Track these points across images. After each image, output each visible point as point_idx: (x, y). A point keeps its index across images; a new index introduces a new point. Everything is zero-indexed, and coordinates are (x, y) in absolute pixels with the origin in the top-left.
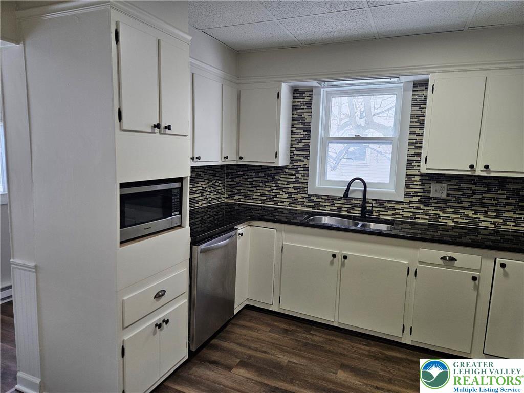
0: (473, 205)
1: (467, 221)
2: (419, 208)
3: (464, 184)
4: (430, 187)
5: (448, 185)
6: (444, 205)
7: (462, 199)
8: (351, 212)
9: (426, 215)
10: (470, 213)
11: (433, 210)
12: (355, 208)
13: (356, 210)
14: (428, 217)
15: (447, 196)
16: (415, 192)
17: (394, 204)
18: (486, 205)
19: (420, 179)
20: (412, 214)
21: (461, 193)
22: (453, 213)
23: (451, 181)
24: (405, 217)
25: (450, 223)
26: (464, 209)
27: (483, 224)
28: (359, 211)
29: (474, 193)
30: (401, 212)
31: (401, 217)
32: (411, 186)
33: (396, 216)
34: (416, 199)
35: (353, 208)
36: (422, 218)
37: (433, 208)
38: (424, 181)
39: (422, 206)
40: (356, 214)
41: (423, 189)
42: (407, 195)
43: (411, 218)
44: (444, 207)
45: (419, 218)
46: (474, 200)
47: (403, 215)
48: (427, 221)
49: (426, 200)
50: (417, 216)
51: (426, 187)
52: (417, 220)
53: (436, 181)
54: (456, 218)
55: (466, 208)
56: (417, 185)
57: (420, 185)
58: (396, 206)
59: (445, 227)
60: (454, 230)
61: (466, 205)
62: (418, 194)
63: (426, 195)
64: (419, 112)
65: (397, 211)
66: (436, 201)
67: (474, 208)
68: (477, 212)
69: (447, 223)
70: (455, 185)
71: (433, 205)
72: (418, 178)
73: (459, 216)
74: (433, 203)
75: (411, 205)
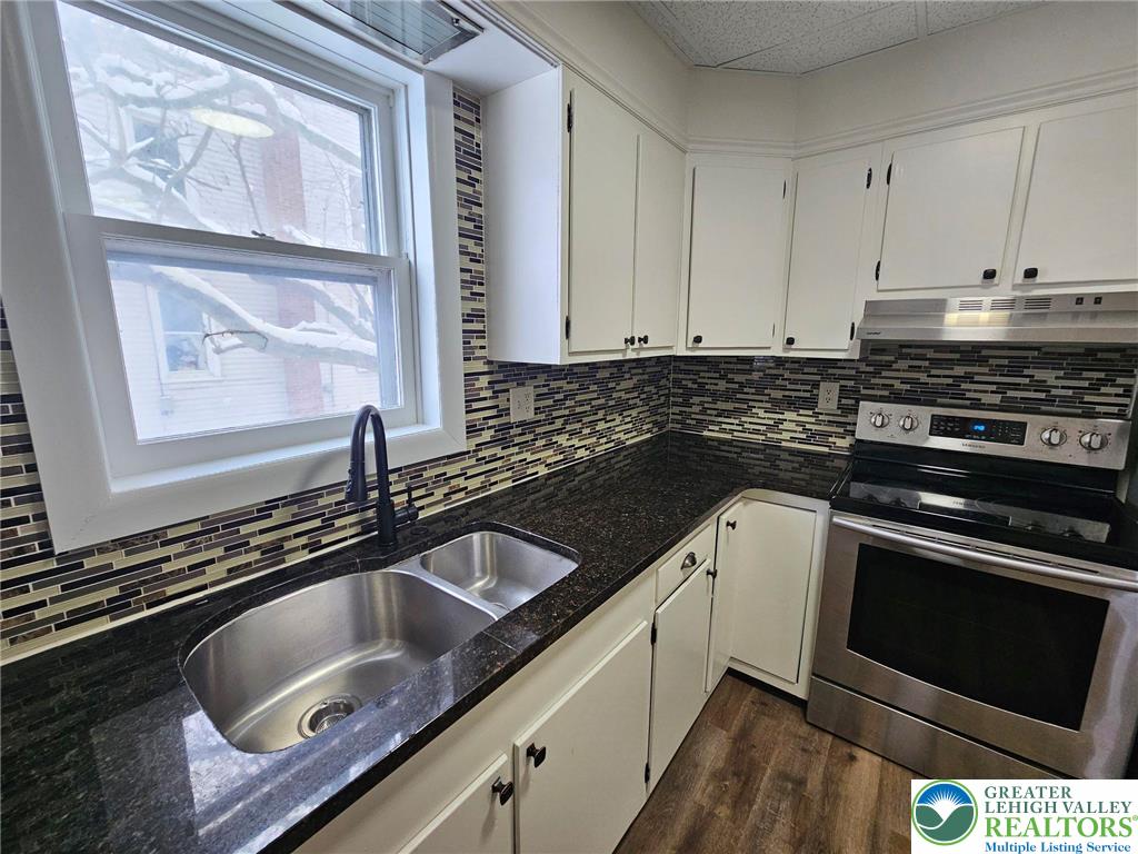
0: (566, 423)
1: (562, 457)
2: (495, 459)
3: (555, 380)
4: (508, 400)
5: (535, 387)
6: (531, 437)
7: (555, 414)
8: (325, 540)
9: (508, 470)
10: (562, 440)
11: (517, 454)
12: (338, 523)
13: (344, 527)
14: (509, 474)
15: (536, 414)
16: (485, 419)
17: (445, 464)
18: (578, 417)
19: (489, 383)
20: (482, 478)
21: (550, 402)
22: (547, 446)
23: (536, 378)
24: (470, 492)
25: (543, 471)
26: (558, 434)
27: (582, 453)
28: (351, 525)
29: (565, 398)
30: (461, 482)
31: (462, 494)
32: (475, 405)
33: (454, 497)
34: (487, 436)
35: (328, 526)
36: (502, 481)
37: (516, 449)
38: (497, 387)
39: (498, 451)
40: (345, 539)
41: (497, 406)
42: (472, 430)
43: (482, 488)
44: (532, 440)
45: (496, 483)
46: (567, 412)
47: (466, 488)
48: (509, 484)
49: (503, 437)
50: (493, 479)
51: (501, 401)
52: (494, 489)
53: (515, 383)
54: (548, 457)
55: (559, 432)
56: (485, 399)
57: (491, 398)
58: (452, 470)
59: (537, 482)
60: (549, 482)
61: (559, 424)
62: (491, 423)
63: (503, 420)
65: (454, 482)
66: (519, 430)
67: (568, 428)
68: (572, 434)
69: (537, 473)
70: (544, 386)
71: (517, 440)
72: (484, 381)
73: (551, 452)
74: (515, 436)
75: (481, 455)
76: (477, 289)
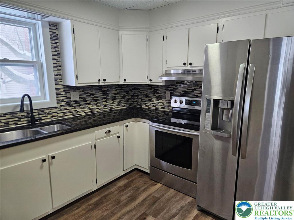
0: (91, 102)
1: (90, 111)
2: (66, 109)
3: (86, 90)
4: (70, 95)
5: (79, 92)
6: (79, 105)
7: (87, 99)
8: (19, 123)
9: (71, 113)
10: (90, 106)
11: (74, 109)
12: (22, 120)
13: (23, 121)
14: (72, 113)
15: (80, 99)
16: (62, 99)
17: (51, 109)
18: (96, 101)
19: (64, 90)
20: (63, 114)
21: (85, 96)
22: (84, 108)
23: (79, 90)
24: (59, 117)
25: (83, 114)
26: (88, 105)
27: (97, 110)
28: (25, 121)
29: (90, 95)
30: (56, 114)
31: (56, 117)
32: (59, 96)
33: (54, 118)
34: (63, 103)
35: (19, 120)
36: (69, 115)
37: (73, 108)
38: (66, 92)
39: (68, 108)
40: (24, 124)
41: (66, 96)
42: (58, 102)
43: (63, 116)
44: (79, 106)
45: (67, 115)
46: (91, 99)
47: (57, 116)
48: (72, 116)
49: (69, 104)
50: (66, 114)
51: (68, 95)
52: (66, 117)
53: (72, 91)
54: (85, 110)
55: (89, 104)
56: (63, 94)
57: (64, 94)
58: (53, 111)
59: (81, 117)
60: (85, 117)
61: (88, 102)
62: (65, 100)
63: (69, 100)
64: (55, 45)
65: (53, 114)
66: (74, 103)
67: (92, 103)
68: (93, 105)
69: (81, 114)
70: (82, 92)
71: (73, 105)
72: (62, 90)
73: (86, 109)
74: (73, 104)
75: (62, 108)
76: (58, 68)
